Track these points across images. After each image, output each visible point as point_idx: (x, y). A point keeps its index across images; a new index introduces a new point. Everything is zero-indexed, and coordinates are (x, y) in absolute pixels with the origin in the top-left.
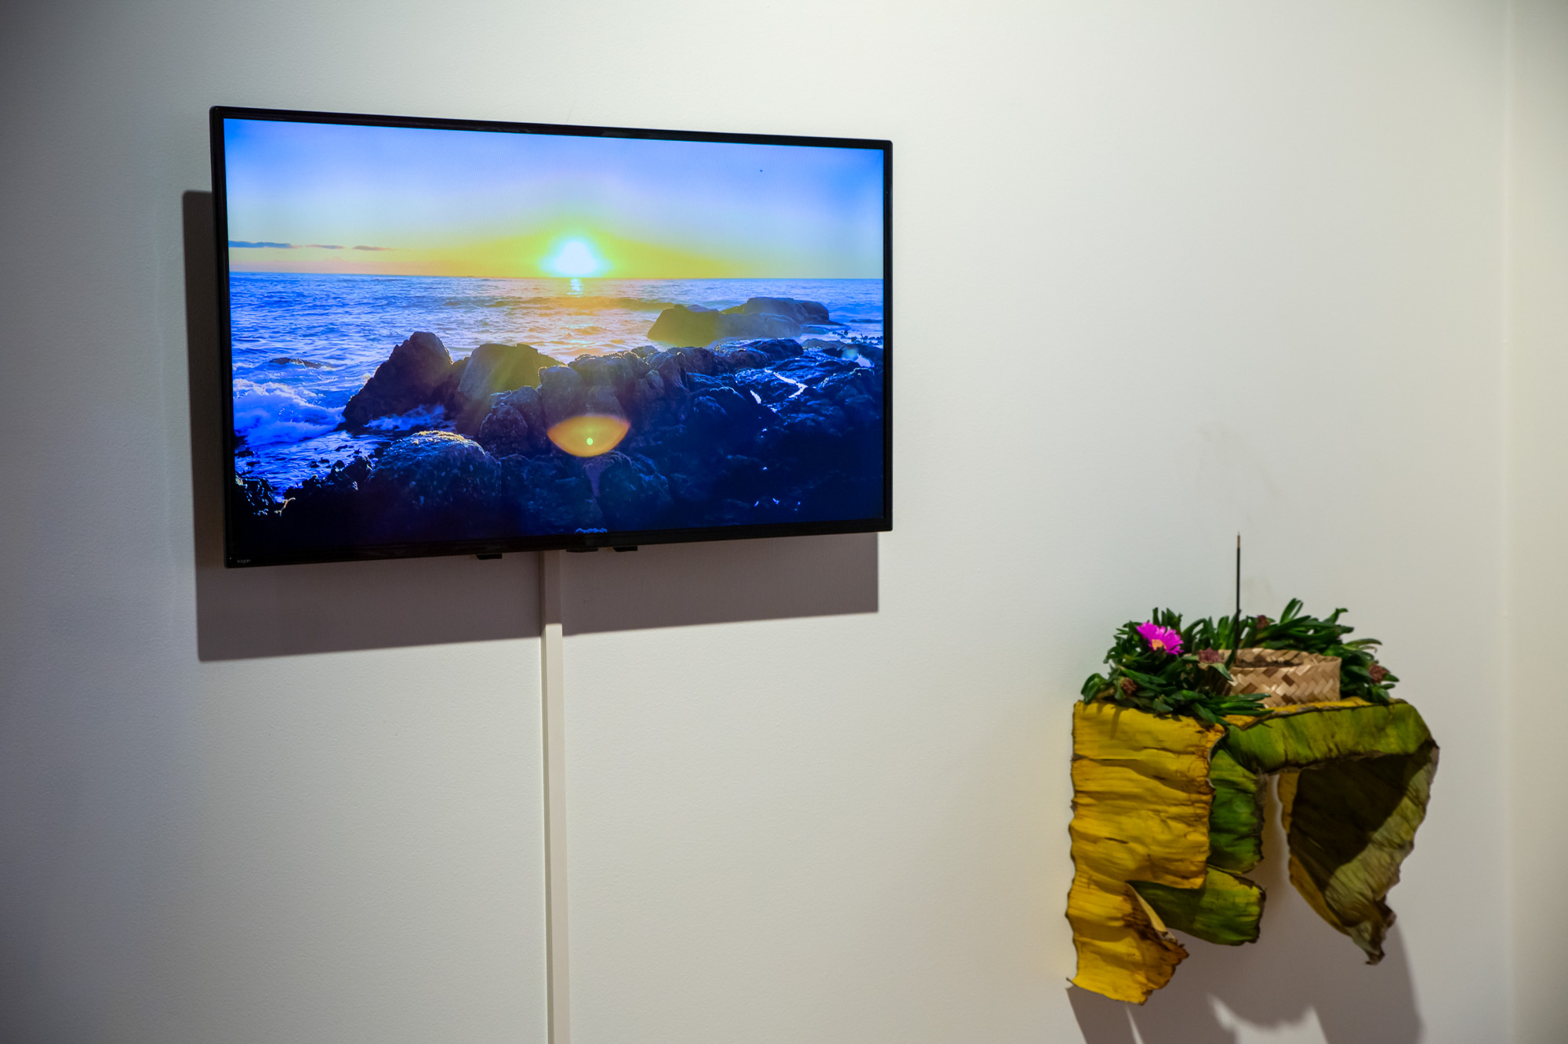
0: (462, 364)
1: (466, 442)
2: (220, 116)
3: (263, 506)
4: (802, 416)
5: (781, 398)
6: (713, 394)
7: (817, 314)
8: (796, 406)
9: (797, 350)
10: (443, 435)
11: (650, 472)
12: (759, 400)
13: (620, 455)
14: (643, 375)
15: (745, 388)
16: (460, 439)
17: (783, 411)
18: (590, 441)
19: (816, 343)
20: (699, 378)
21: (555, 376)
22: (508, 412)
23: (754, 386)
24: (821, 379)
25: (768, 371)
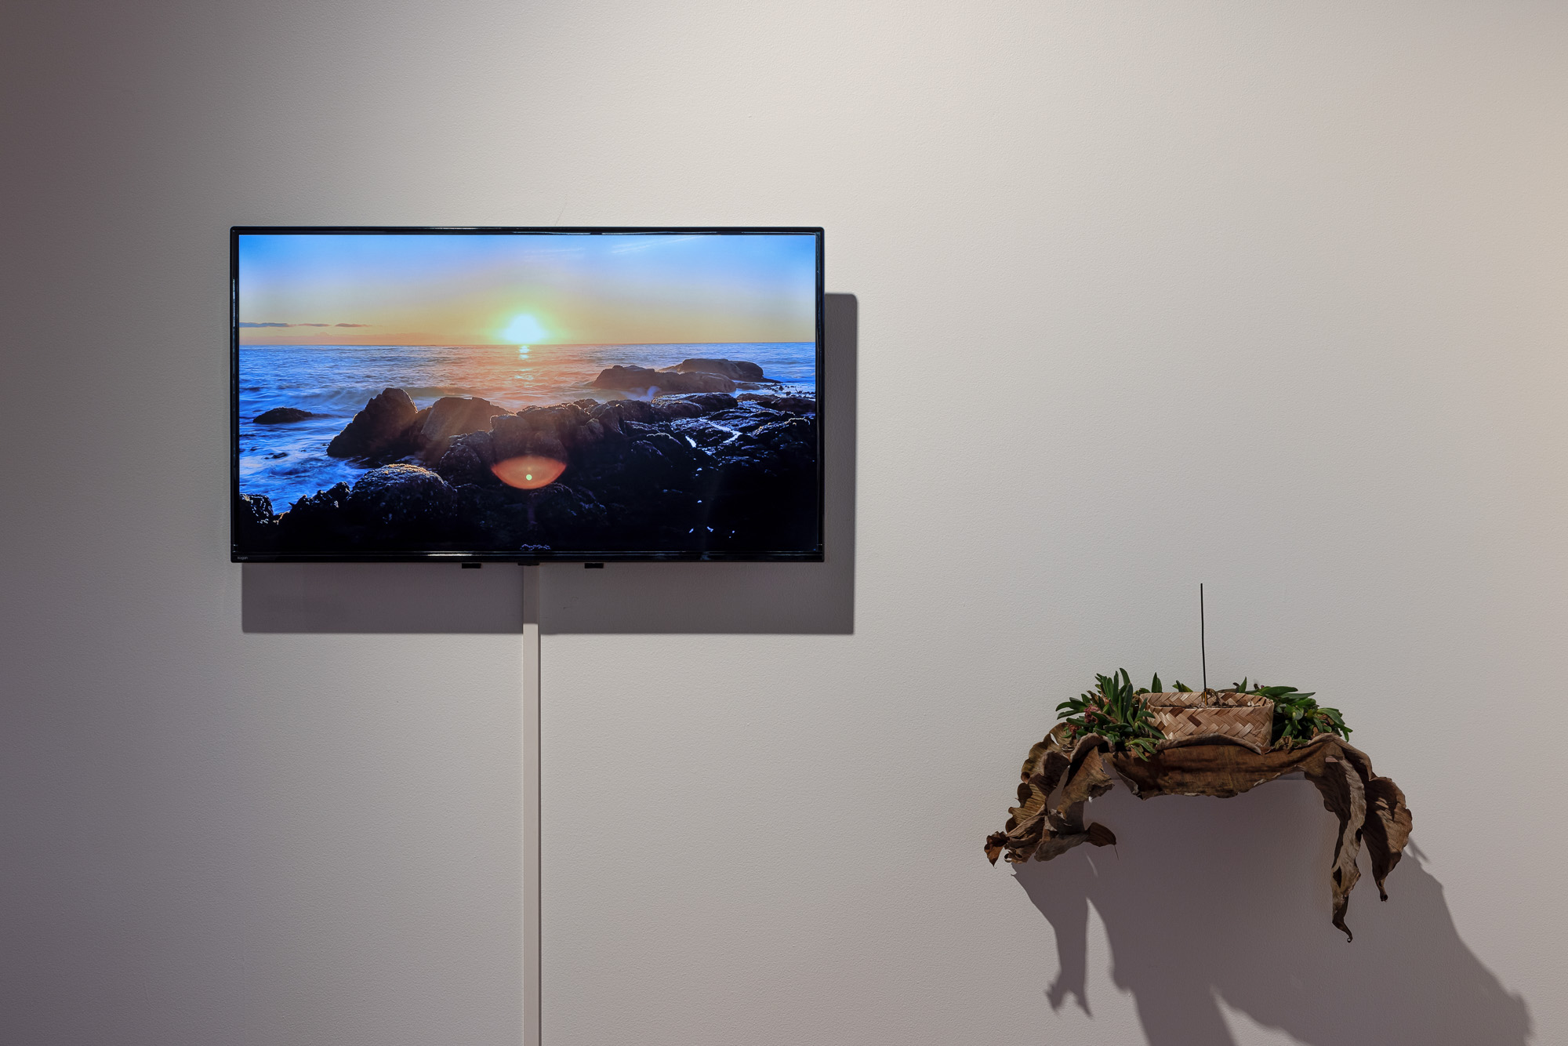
0: (425, 413)
1: (428, 474)
2: (236, 232)
3: (264, 517)
4: (735, 459)
5: (715, 443)
6: (650, 438)
7: (752, 372)
8: (732, 450)
9: (732, 403)
10: (408, 467)
11: (589, 501)
12: (694, 444)
13: (562, 487)
14: (584, 423)
15: (680, 435)
16: (423, 471)
17: (718, 454)
18: (529, 477)
19: (750, 397)
20: (636, 425)
21: (505, 423)
22: (464, 450)
23: (691, 432)
24: (756, 427)
25: (703, 420)
